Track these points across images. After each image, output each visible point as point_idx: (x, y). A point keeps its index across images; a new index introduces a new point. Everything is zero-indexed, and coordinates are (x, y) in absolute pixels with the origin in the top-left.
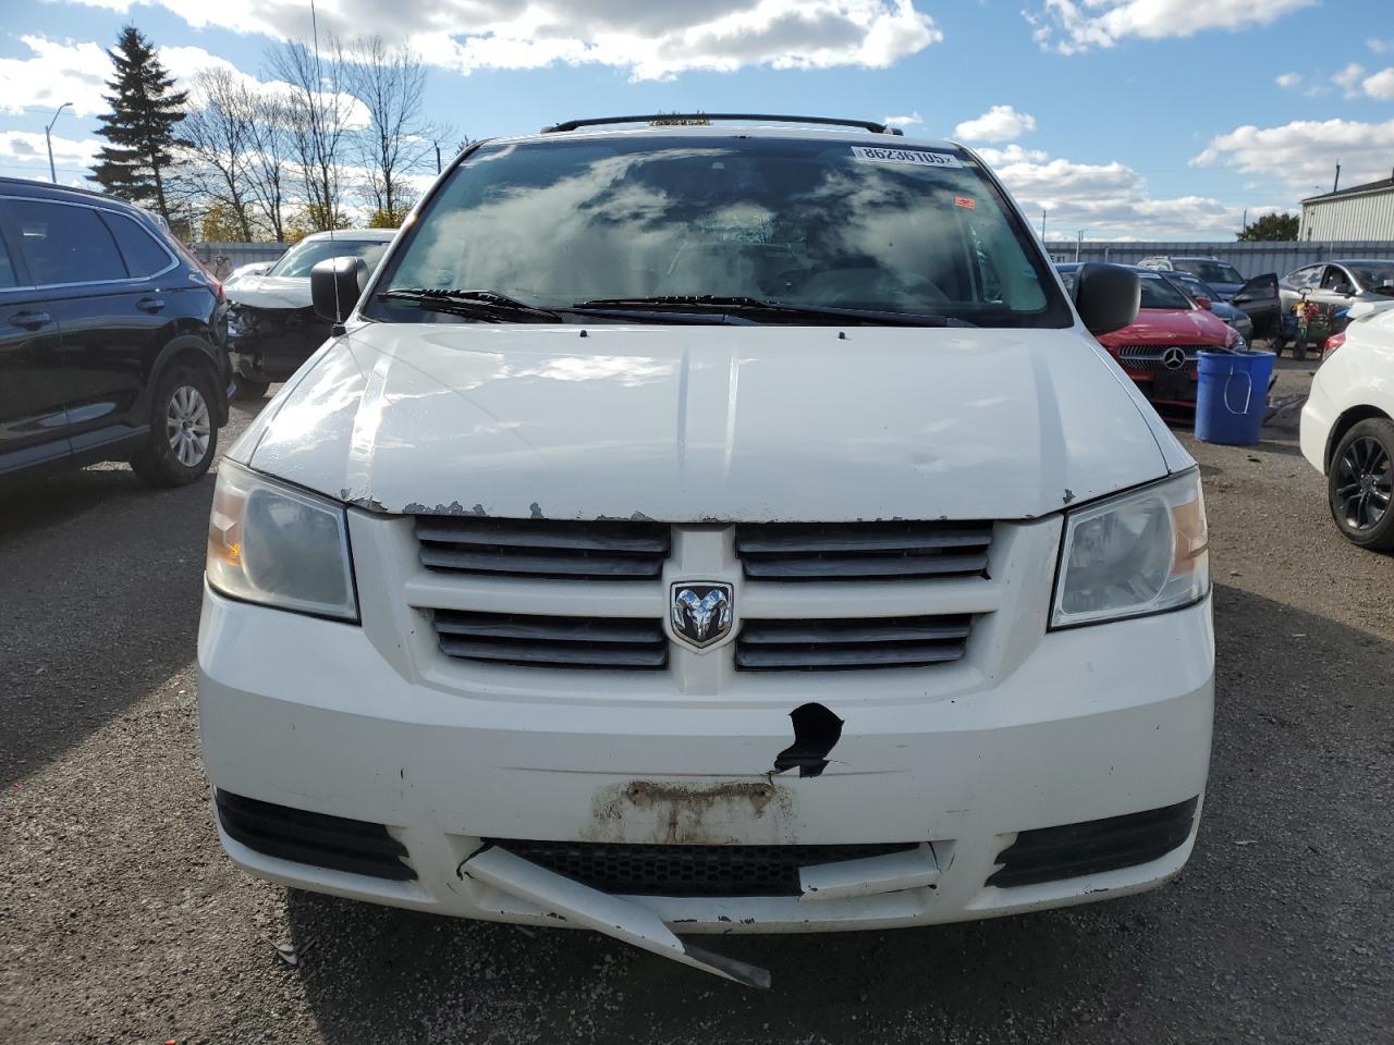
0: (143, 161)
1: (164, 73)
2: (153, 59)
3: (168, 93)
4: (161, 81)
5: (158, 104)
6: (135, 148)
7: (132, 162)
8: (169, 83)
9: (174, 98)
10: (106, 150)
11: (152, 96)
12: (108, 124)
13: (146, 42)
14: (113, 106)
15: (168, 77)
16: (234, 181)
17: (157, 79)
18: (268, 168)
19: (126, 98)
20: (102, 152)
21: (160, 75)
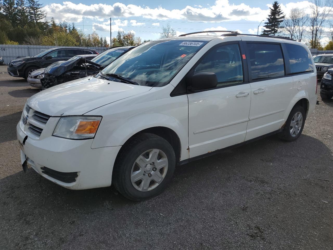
0: (271, 32)
1: (281, 11)
2: (279, 8)
3: (281, 16)
4: (280, 13)
5: (278, 19)
6: (270, 29)
7: (269, 33)
8: (282, 13)
9: (282, 17)
10: (264, 30)
11: (277, 17)
12: (266, 25)
13: (279, 5)
14: (268, 20)
15: (282, 12)
16: (292, 35)
17: (279, 13)
18: (300, 32)
19: (271, 18)
20: (264, 31)
21: (280, 12)
